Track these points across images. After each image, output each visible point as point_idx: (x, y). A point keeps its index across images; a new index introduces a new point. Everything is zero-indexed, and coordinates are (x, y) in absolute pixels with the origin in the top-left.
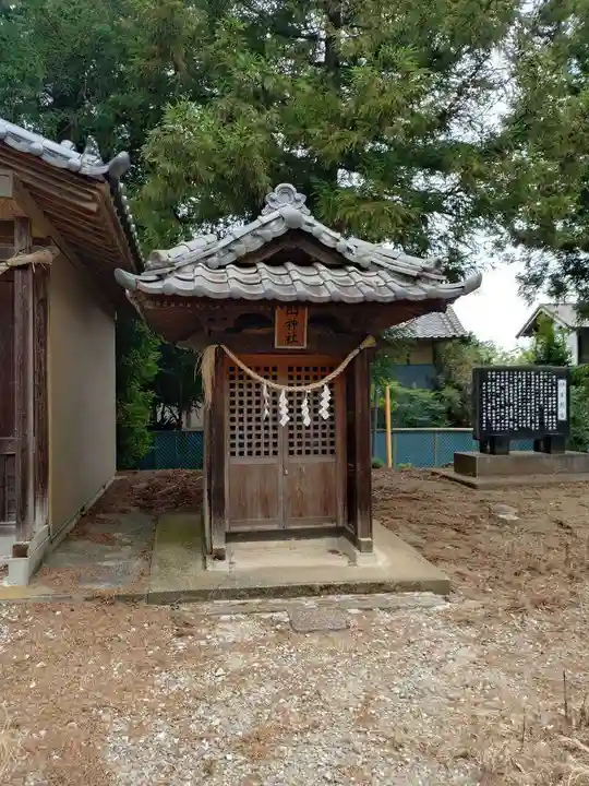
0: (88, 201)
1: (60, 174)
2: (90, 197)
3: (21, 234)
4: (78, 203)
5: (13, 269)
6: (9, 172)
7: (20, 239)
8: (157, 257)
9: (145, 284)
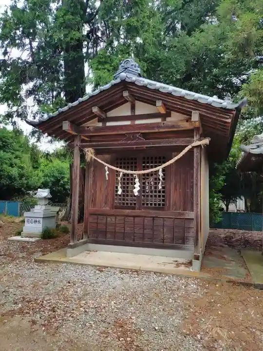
0: (227, 118)
1: (218, 110)
2: (228, 117)
3: (196, 133)
4: (224, 120)
5: (193, 147)
6: (197, 112)
7: (196, 135)
8: (257, 138)
9: (252, 150)
